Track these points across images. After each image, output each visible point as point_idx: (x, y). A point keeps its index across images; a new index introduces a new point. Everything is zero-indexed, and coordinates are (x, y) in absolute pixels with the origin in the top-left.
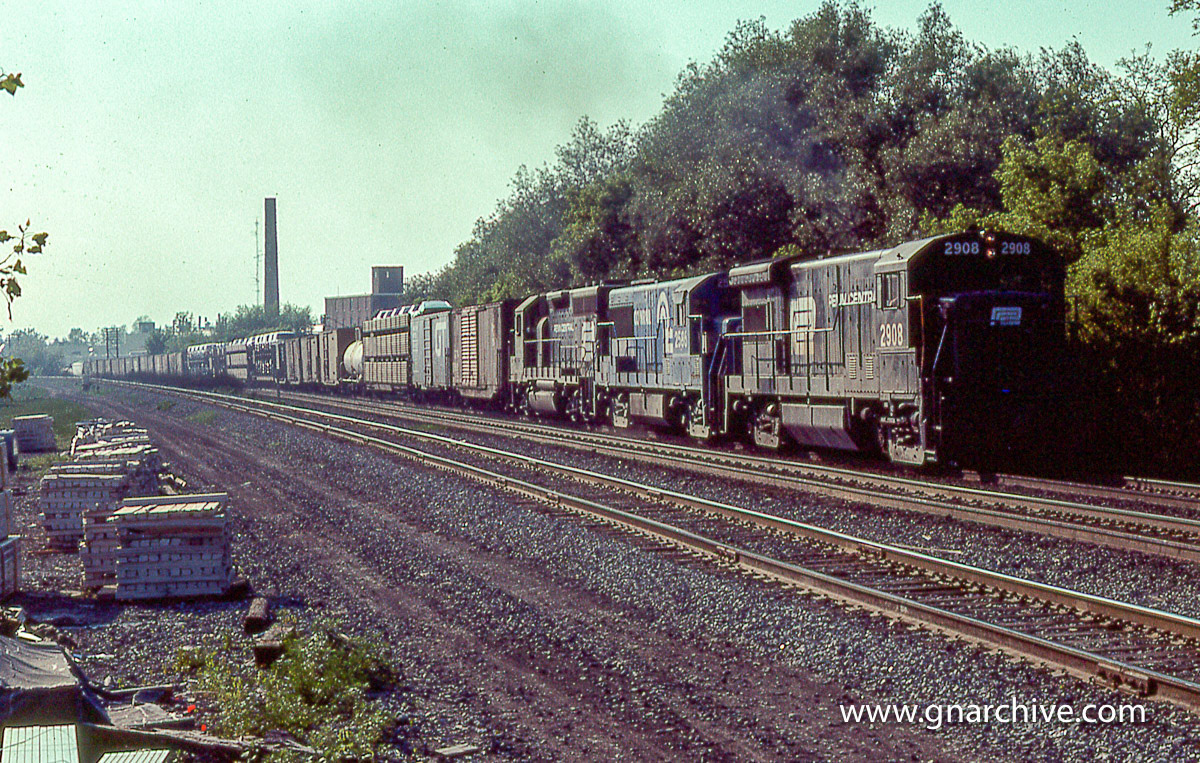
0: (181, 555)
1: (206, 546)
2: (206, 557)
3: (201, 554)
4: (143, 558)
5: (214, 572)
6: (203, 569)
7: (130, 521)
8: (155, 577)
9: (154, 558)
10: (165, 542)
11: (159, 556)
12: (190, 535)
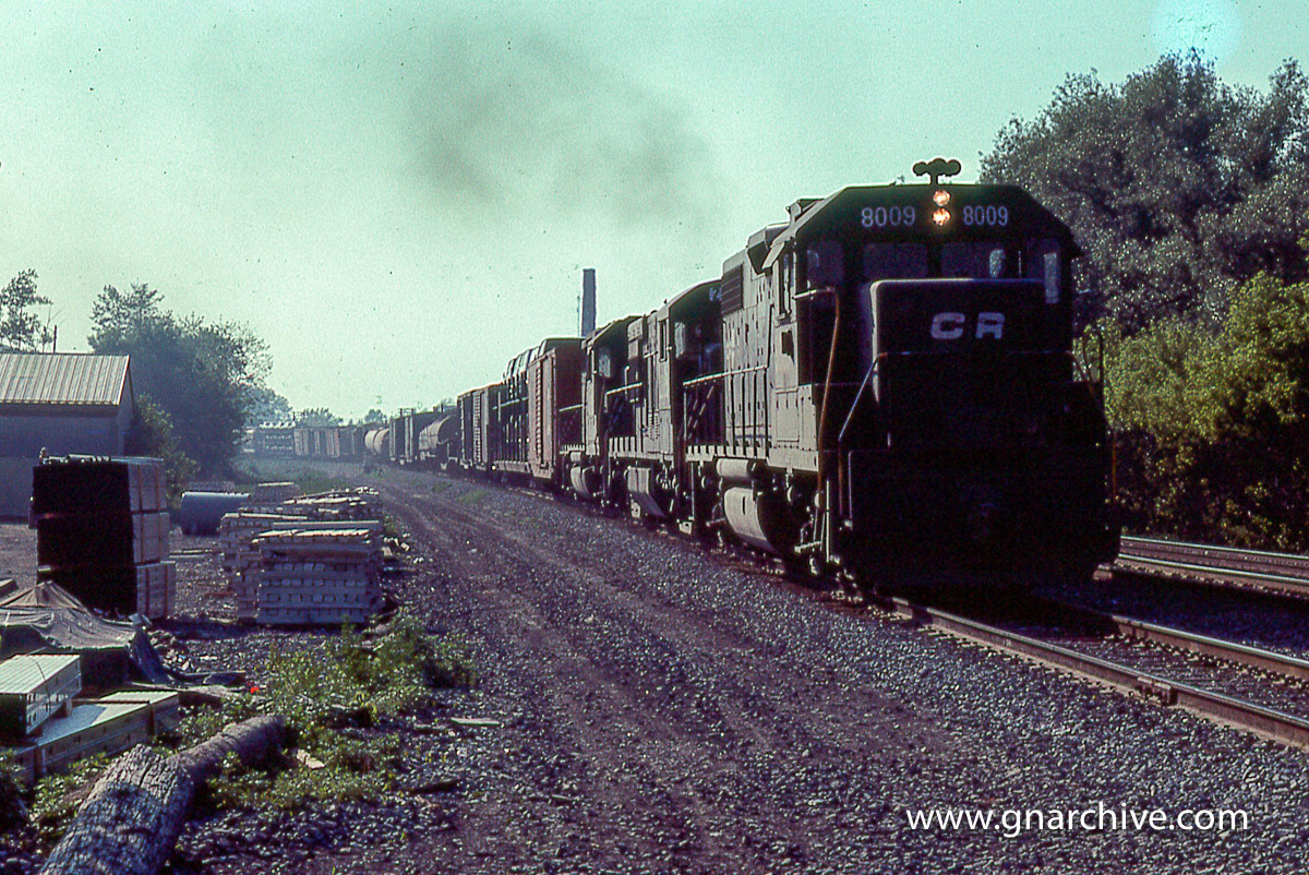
0: (324, 580)
1: (351, 573)
2: (351, 584)
3: (345, 581)
4: (286, 583)
5: (357, 600)
6: (346, 596)
7: (274, 544)
8: (297, 603)
9: (298, 583)
10: (308, 567)
11: (302, 581)
12: (333, 560)
